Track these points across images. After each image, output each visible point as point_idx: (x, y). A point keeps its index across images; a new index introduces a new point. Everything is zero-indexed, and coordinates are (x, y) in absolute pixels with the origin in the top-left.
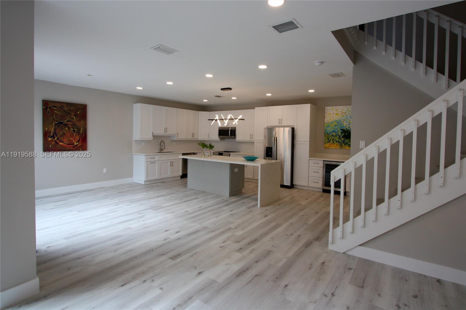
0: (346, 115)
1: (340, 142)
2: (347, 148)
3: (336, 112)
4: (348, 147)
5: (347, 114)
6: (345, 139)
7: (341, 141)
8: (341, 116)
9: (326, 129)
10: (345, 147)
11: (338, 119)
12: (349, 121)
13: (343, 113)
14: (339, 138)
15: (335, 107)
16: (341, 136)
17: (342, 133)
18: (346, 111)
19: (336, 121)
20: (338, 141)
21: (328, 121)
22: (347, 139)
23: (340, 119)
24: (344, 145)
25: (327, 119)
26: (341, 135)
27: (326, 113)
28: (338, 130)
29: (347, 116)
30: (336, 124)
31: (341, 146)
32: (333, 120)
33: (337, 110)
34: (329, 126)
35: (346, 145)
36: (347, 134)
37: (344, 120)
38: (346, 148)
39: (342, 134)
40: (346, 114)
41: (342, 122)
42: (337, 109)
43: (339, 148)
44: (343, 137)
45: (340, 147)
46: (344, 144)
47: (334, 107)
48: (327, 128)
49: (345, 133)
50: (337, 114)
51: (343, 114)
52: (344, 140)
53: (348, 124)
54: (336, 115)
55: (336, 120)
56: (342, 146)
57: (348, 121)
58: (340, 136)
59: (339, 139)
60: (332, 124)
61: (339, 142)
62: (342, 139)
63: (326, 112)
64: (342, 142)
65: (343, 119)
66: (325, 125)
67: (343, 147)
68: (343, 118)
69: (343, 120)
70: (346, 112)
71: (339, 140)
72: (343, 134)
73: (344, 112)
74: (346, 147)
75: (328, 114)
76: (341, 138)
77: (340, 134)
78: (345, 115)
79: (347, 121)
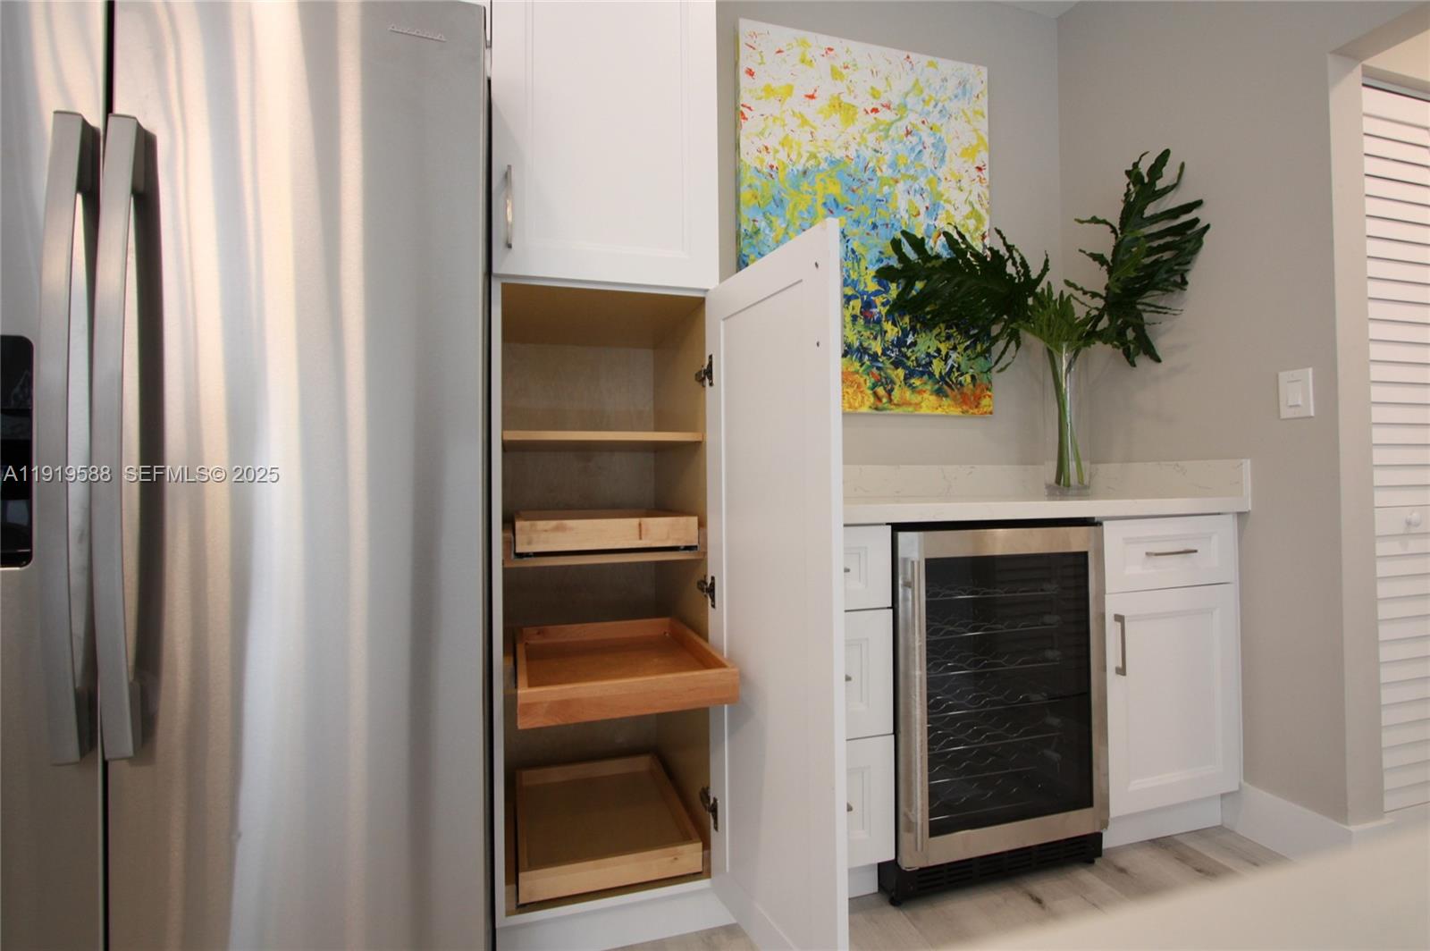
0: (908, 133)
1: (874, 357)
2: (924, 410)
3: (827, 89)
4: (933, 398)
5: (912, 119)
6: (905, 334)
7: (877, 347)
8: (874, 128)
9: (757, 232)
10: (908, 394)
11: (852, 154)
12: (930, 182)
13: (888, 107)
14: (861, 321)
15: (826, 41)
16: (879, 300)
17: (885, 275)
18: (907, 94)
19: (834, 163)
20: (856, 344)
21: (769, 159)
22: (928, 326)
23: (867, 154)
24: (906, 378)
25: (762, 133)
26: (876, 293)
27: (744, 79)
28: (854, 244)
29: (914, 139)
30: (835, 190)
31: (880, 390)
32: (813, 156)
33: (836, 74)
34: (779, 203)
35: (916, 382)
36: (919, 285)
37: (893, 165)
38: (918, 405)
39: (887, 290)
40: (905, 122)
41: (882, 182)
42: (839, 64)
43: (865, 409)
44: (898, 308)
45: (872, 399)
46: (901, 372)
47: (810, 37)
48: (762, 224)
49: (909, 285)
50: (838, 105)
51: (885, 116)
52: (900, 343)
53: (923, 210)
54: (837, 118)
55: (839, 154)
56: (889, 392)
57: (922, 181)
58: (868, 305)
59: (867, 321)
60: (805, 186)
61: (863, 350)
62: (888, 326)
63: (744, 64)
64: (884, 353)
65: (888, 158)
66: (745, 195)
67: (896, 394)
68: (884, 145)
69: (887, 172)
70: (910, 100)
71: (867, 333)
72: (894, 290)
73: (896, 101)
74: (915, 398)
75: (769, 90)
76: (879, 322)
77: (872, 286)
78: (898, 131)
79: (914, 178)
